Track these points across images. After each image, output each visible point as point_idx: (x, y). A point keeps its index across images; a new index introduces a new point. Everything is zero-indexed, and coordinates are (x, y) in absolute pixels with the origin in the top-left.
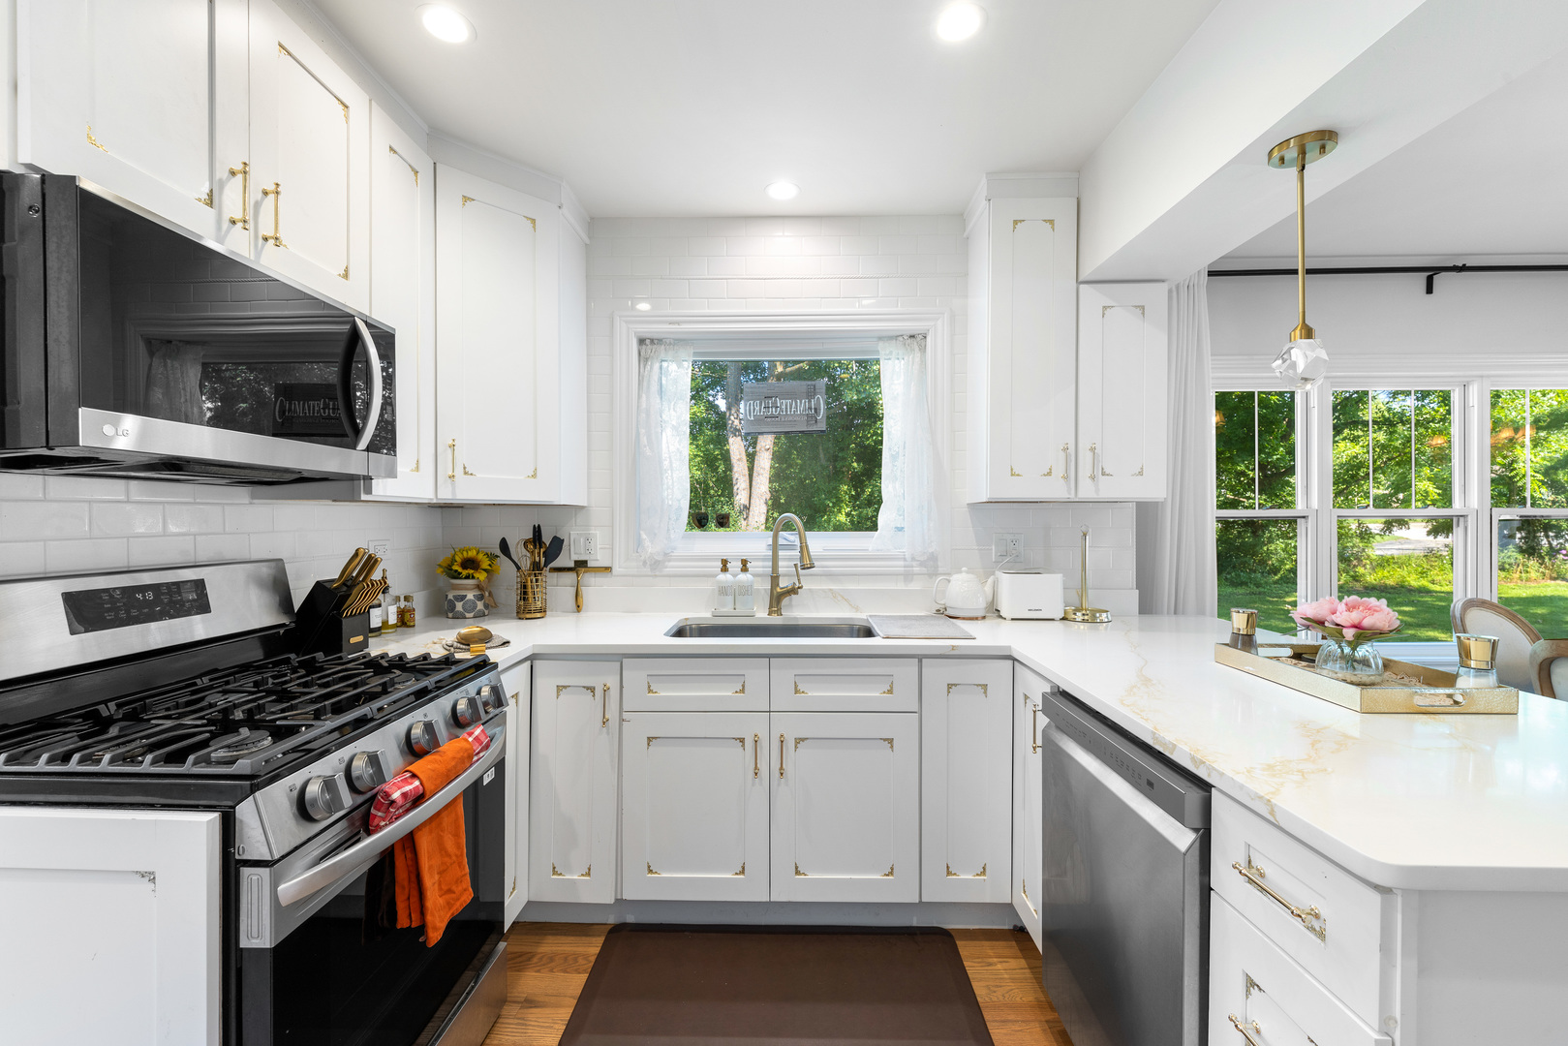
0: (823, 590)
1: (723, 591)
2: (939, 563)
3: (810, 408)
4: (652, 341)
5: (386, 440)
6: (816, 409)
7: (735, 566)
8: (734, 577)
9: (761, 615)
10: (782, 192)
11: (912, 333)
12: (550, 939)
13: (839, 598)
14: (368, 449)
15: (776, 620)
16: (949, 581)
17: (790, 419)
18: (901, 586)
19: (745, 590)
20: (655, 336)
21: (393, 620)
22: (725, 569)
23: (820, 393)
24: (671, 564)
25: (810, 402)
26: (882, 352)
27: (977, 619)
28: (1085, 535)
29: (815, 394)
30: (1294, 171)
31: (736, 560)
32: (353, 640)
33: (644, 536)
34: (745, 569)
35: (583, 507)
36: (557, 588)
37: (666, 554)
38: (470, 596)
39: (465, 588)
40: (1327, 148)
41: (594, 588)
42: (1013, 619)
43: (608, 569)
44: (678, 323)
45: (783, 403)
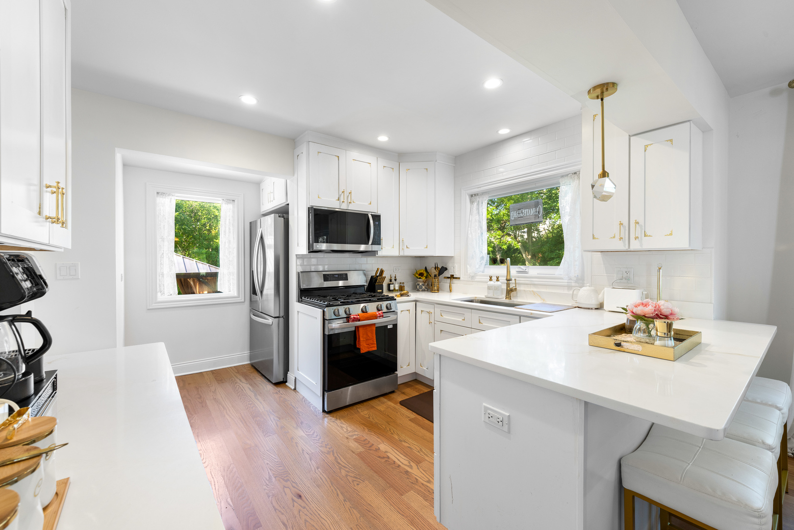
0: (530, 291)
1: (489, 288)
2: (585, 282)
3: (536, 212)
4: (475, 195)
5: (377, 241)
6: (538, 212)
7: (494, 278)
8: (493, 283)
9: (503, 299)
10: (504, 132)
11: (575, 171)
12: (420, 385)
13: (536, 295)
14: (372, 244)
15: (507, 301)
16: (580, 290)
17: (528, 217)
18: (566, 292)
19: (496, 288)
20: (476, 193)
21: (397, 288)
22: (491, 279)
23: (540, 205)
24: (477, 277)
25: (536, 209)
26: (561, 183)
27: (592, 309)
28: (660, 269)
29: (538, 205)
30: (600, 100)
31: (494, 276)
32: (378, 291)
33: (468, 267)
34: (498, 280)
35: (453, 257)
36: (446, 284)
37: (475, 274)
38: (421, 284)
39: (420, 282)
40: (608, 90)
41: (456, 284)
42: (609, 311)
43: (459, 278)
44: (480, 187)
45: (525, 211)
